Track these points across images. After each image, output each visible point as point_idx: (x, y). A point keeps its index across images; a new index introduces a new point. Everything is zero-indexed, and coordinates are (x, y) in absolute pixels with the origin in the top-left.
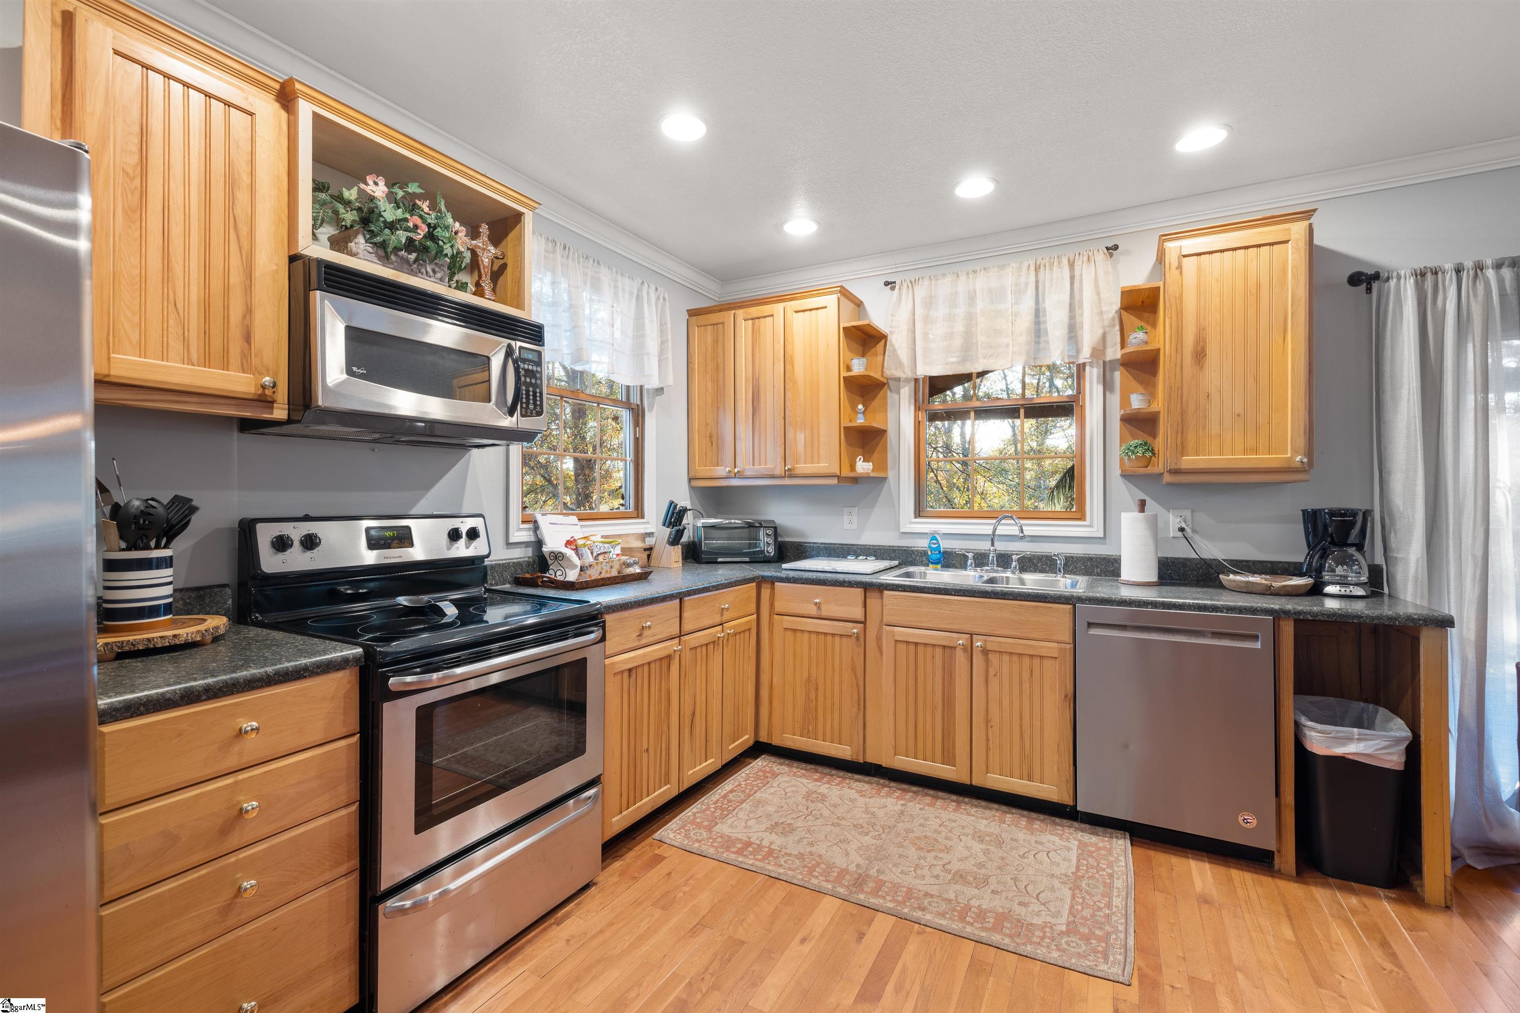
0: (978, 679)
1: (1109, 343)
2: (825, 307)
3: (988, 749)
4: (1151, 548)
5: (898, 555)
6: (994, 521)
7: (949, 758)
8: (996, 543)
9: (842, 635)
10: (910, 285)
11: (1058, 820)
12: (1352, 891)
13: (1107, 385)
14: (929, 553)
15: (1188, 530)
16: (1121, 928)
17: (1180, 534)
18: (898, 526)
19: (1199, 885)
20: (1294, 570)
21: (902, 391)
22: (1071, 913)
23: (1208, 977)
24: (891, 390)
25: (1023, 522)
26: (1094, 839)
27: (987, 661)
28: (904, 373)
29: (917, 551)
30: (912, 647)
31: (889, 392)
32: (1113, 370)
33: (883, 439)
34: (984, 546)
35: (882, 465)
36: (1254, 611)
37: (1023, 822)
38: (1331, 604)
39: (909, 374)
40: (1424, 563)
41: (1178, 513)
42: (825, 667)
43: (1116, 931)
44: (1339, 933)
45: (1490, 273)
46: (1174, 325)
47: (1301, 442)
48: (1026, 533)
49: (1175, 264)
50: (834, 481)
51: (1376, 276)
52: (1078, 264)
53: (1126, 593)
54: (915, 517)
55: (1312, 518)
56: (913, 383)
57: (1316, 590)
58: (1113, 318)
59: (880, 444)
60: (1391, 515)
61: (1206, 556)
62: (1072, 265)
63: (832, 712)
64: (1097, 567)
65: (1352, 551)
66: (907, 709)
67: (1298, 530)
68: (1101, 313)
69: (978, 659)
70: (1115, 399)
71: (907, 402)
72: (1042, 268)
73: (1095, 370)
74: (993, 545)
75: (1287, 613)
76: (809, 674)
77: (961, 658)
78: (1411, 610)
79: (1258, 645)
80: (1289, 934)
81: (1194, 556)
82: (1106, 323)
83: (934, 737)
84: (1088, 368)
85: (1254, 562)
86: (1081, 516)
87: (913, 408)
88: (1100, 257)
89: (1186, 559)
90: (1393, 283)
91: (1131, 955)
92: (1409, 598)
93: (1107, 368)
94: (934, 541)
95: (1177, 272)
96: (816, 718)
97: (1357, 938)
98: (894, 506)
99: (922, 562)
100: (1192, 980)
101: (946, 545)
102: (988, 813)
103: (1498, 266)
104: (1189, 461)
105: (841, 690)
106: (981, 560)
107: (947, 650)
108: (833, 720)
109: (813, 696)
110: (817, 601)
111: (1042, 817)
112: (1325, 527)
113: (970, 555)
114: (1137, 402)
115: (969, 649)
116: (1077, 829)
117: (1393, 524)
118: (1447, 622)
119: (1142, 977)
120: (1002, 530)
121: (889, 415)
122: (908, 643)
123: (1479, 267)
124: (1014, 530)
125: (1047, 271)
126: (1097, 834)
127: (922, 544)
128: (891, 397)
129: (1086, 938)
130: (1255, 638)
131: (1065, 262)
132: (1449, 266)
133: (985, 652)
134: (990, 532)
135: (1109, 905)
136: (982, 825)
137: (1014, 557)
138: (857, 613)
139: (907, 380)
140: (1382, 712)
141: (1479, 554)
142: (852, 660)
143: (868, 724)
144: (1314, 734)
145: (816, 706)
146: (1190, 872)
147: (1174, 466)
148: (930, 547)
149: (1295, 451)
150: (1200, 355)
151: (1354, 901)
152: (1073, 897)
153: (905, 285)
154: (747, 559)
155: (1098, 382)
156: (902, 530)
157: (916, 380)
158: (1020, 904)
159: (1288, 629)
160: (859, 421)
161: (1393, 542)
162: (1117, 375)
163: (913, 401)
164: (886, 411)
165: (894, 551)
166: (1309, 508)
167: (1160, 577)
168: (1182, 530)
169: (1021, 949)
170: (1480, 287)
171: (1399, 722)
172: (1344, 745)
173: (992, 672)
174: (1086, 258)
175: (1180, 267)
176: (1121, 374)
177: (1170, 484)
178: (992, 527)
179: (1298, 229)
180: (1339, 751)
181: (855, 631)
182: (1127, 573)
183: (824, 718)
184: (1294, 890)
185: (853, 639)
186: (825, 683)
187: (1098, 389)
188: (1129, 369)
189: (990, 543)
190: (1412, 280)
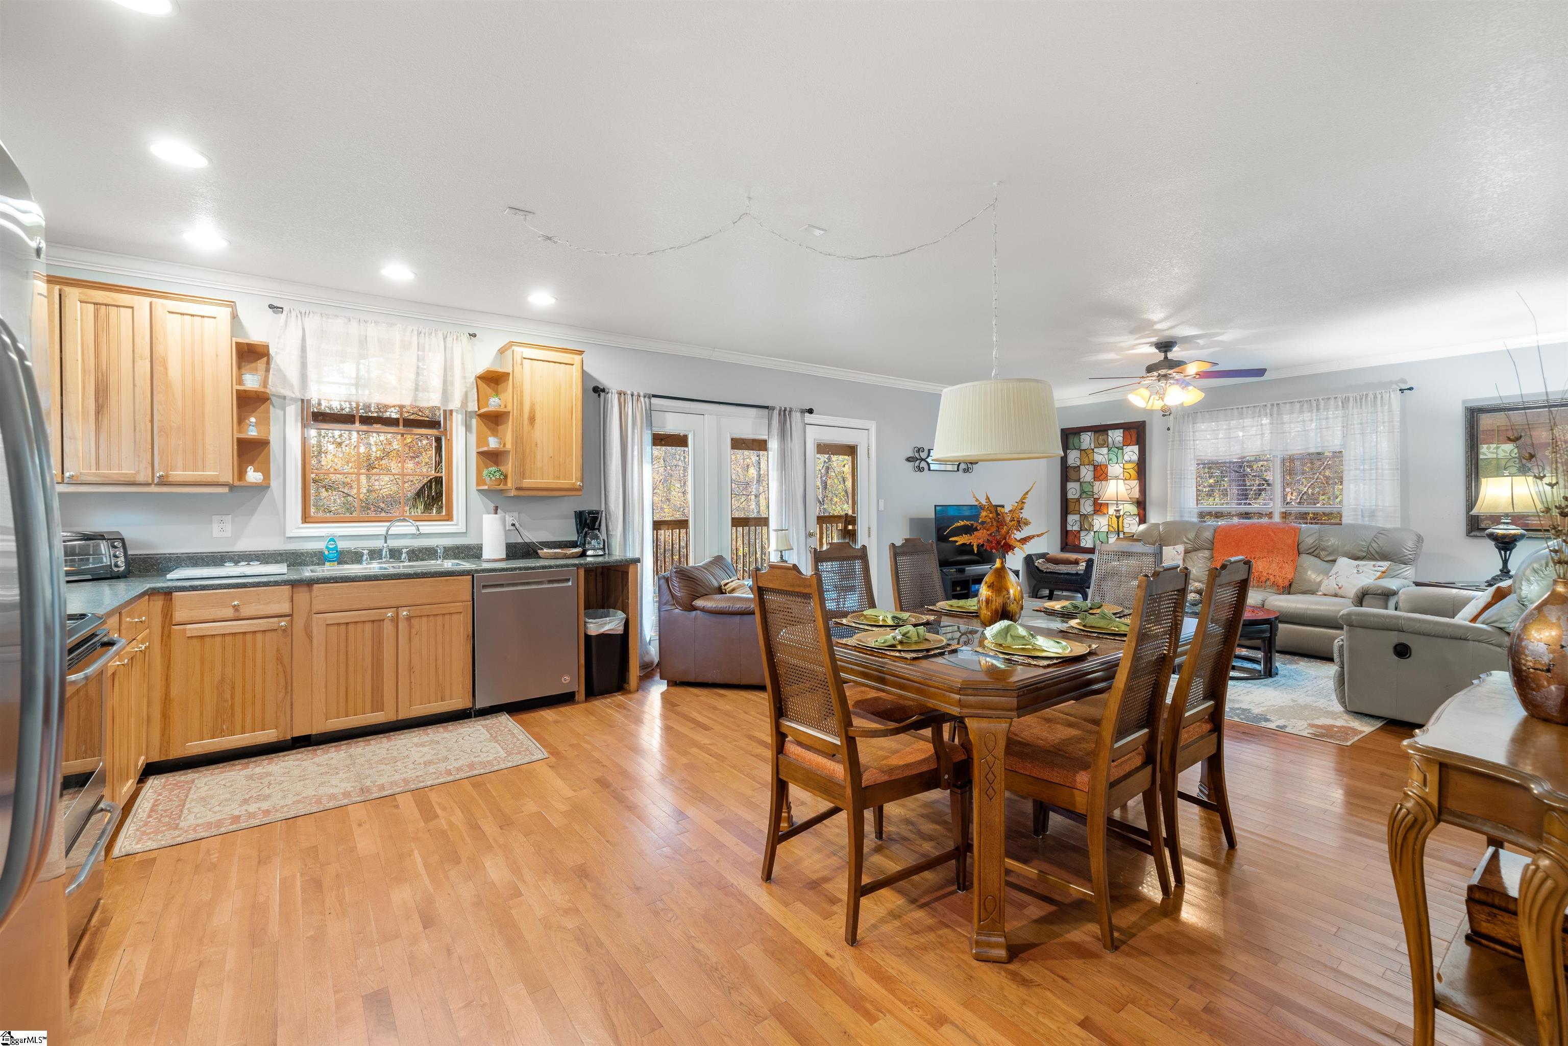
0: (402, 640)
1: (470, 399)
2: (215, 318)
3: (411, 689)
4: (503, 537)
5: (285, 558)
6: (388, 524)
7: (377, 706)
8: (388, 541)
9: (265, 631)
10: (299, 315)
11: (461, 721)
12: (607, 698)
13: (468, 428)
14: (326, 553)
15: (517, 525)
16: (531, 744)
17: (513, 528)
18: (284, 533)
19: (550, 719)
20: (574, 545)
21: (288, 409)
22: (503, 749)
23: (575, 742)
24: (274, 406)
25: (418, 523)
26: (488, 722)
27: (410, 626)
28: (294, 393)
29: (307, 553)
30: (343, 628)
31: (271, 407)
32: (471, 418)
33: (265, 452)
34: (378, 544)
35: (267, 476)
36: (567, 566)
37: (441, 730)
38: (589, 559)
39: (298, 395)
40: (622, 536)
41: (511, 514)
42: (244, 664)
43: (529, 746)
44: (610, 711)
45: (642, 399)
46: (519, 399)
47: (579, 475)
48: (422, 532)
49: (519, 362)
50: (226, 490)
51: (603, 390)
52: (449, 339)
53: (486, 566)
54: (302, 523)
55: (579, 515)
56: (300, 403)
57: (583, 554)
58: (473, 383)
59: (261, 456)
60: (609, 514)
61: (527, 540)
62: (445, 338)
63: (253, 704)
64: (462, 553)
65: (597, 532)
66: (338, 679)
67: (572, 524)
68: (465, 378)
69: (402, 625)
70: (473, 438)
71: (293, 419)
72: (422, 334)
73: (460, 416)
74: (386, 542)
75: (581, 565)
76: (223, 674)
77: (388, 627)
78: (618, 558)
79: (570, 583)
80: (594, 718)
81: (520, 540)
82: (468, 385)
83: (364, 695)
84: (454, 414)
85: (551, 542)
86: (449, 517)
87: (300, 424)
88: (465, 338)
89: (516, 543)
90: (610, 395)
91: (543, 750)
92: (617, 554)
93: (468, 415)
94: (332, 543)
95: (521, 367)
96: (233, 715)
97: (616, 710)
98: (280, 514)
99: (313, 562)
100: (570, 745)
101: (342, 545)
102: (413, 734)
103: (645, 397)
104: (527, 482)
105: (264, 681)
106: (375, 554)
107: (375, 624)
108: (254, 711)
109: (228, 695)
110: (236, 603)
111: (450, 723)
112: (586, 520)
113: (366, 552)
114: (493, 443)
115: (395, 620)
116: (475, 721)
117: (610, 517)
118: (637, 561)
119: (552, 754)
120: (394, 530)
121: (272, 428)
122: (339, 624)
123: (639, 396)
124: (413, 530)
125: (427, 338)
126: (488, 719)
127: (320, 546)
128: (274, 413)
129: (519, 753)
130: (568, 580)
131: (440, 335)
132: (629, 392)
133: (409, 618)
134: (384, 533)
135: (518, 740)
136: (416, 740)
137: (404, 550)
138: (285, 608)
139: (294, 400)
140: (611, 610)
141: (641, 531)
142: (278, 650)
143: (295, 704)
144: (592, 625)
145: (232, 706)
146: (542, 716)
147: (519, 486)
148: (327, 547)
149: (576, 479)
150: (532, 419)
151: (609, 700)
152: (499, 744)
153: (293, 314)
154: (89, 577)
155: (462, 424)
156: (287, 536)
157: (303, 401)
158: (475, 757)
159: (582, 573)
160: (252, 434)
161: (610, 528)
162: (474, 421)
163: (300, 418)
164: (269, 424)
165: (281, 554)
166: (578, 510)
167: (507, 555)
168: (513, 525)
169: (492, 770)
170: (639, 405)
171: (620, 612)
172: (603, 627)
173: (414, 631)
174: (455, 337)
175: (522, 364)
176: (477, 421)
177: (515, 497)
178: (386, 529)
179: (577, 359)
180: (602, 631)
181: (283, 624)
182: (486, 555)
183: (243, 713)
184: (588, 705)
185: (280, 632)
186: (244, 679)
187: (462, 429)
188: (484, 420)
189: (383, 541)
190: (616, 396)
